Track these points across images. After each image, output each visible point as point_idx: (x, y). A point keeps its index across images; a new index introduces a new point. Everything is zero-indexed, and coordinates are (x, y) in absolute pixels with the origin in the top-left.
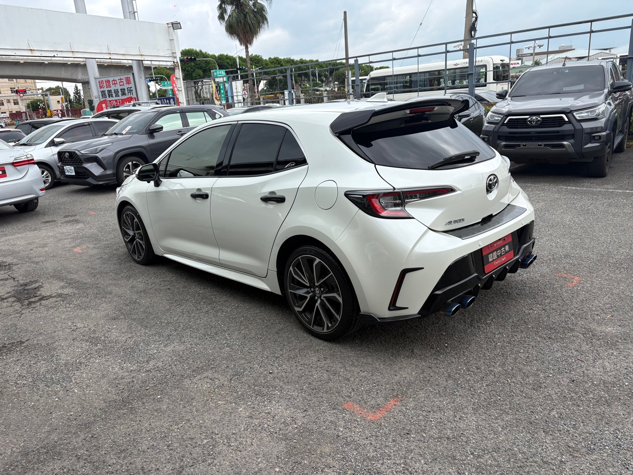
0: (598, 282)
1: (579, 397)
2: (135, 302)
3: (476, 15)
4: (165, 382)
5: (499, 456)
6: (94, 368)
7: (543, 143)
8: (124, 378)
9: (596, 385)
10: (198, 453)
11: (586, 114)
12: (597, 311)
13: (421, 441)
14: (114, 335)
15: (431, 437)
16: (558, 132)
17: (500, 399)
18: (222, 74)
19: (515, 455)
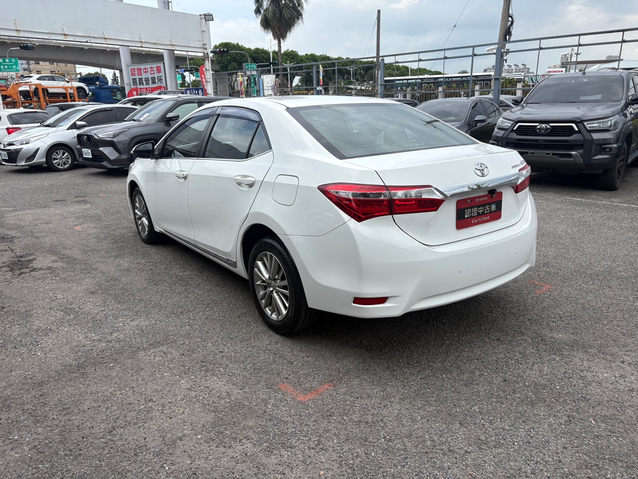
0: (567, 291)
1: (506, 395)
2: (116, 279)
3: (512, 19)
4: (122, 353)
5: (409, 442)
6: (61, 335)
7: (551, 152)
9: (526, 386)
10: (131, 417)
11: (597, 125)
12: (554, 318)
13: (341, 423)
14: (89, 307)
15: (351, 420)
16: (567, 141)
17: (428, 392)
18: (253, 68)
19: (424, 441)
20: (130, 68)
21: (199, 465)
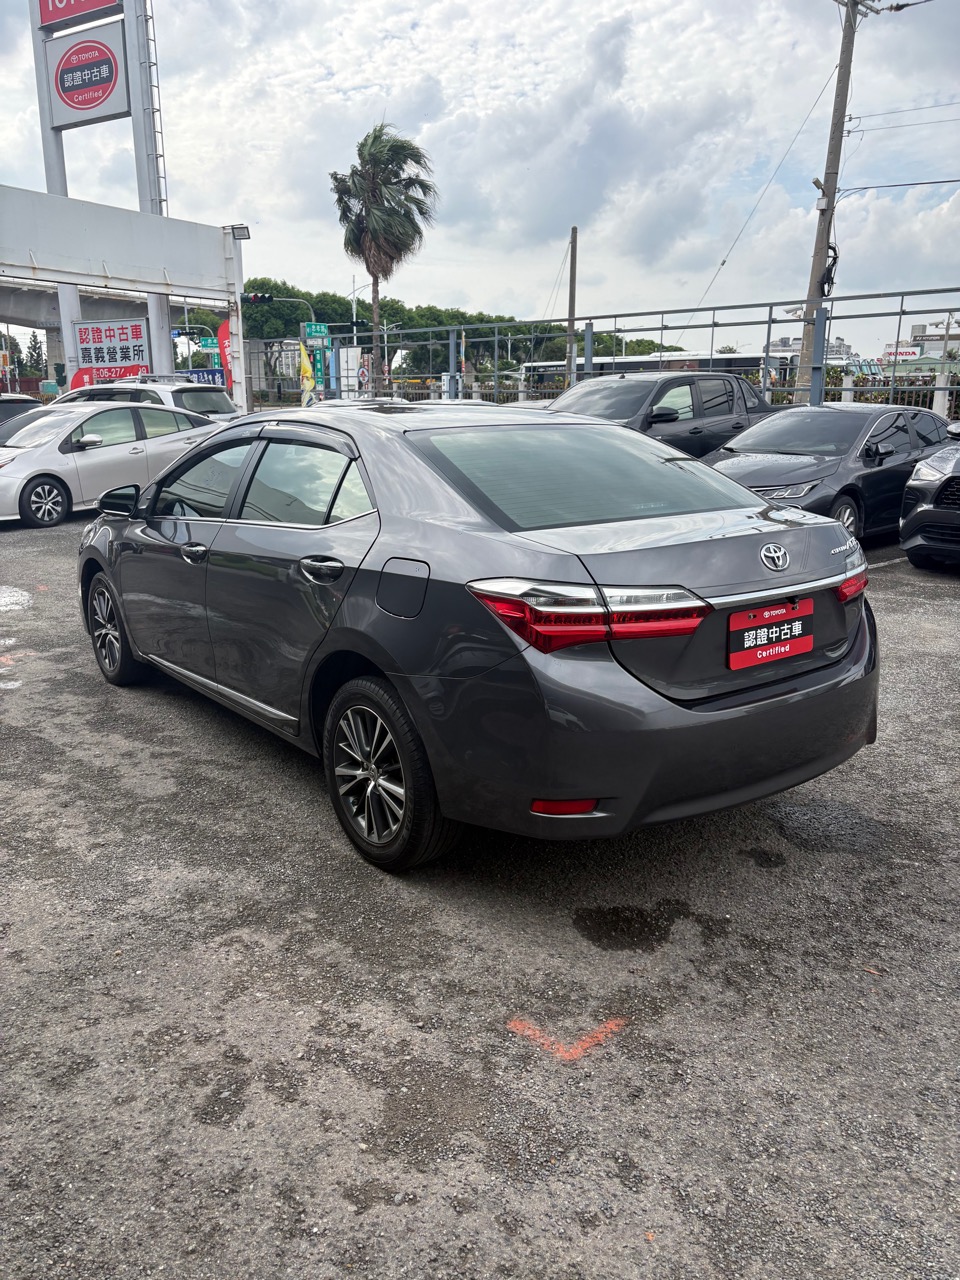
3: (836, 254)
4: (154, 944)
5: (820, 1160)
6: (15, 902)
8: (72, 928)
13: (663, 1113)
15: (683, 1106)
17: (830, 1041)
18: (320, 332)
19: (853, 1159)
20: (78, 327)
21: (378, 1217)
